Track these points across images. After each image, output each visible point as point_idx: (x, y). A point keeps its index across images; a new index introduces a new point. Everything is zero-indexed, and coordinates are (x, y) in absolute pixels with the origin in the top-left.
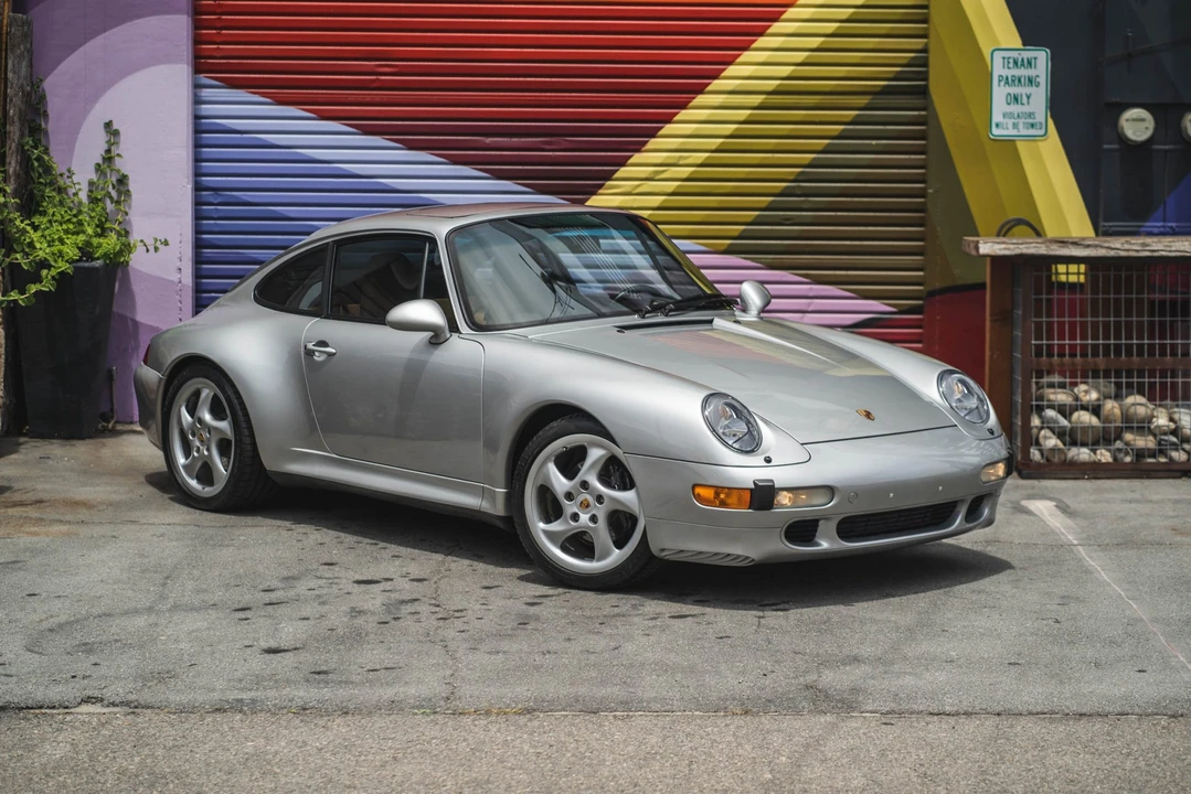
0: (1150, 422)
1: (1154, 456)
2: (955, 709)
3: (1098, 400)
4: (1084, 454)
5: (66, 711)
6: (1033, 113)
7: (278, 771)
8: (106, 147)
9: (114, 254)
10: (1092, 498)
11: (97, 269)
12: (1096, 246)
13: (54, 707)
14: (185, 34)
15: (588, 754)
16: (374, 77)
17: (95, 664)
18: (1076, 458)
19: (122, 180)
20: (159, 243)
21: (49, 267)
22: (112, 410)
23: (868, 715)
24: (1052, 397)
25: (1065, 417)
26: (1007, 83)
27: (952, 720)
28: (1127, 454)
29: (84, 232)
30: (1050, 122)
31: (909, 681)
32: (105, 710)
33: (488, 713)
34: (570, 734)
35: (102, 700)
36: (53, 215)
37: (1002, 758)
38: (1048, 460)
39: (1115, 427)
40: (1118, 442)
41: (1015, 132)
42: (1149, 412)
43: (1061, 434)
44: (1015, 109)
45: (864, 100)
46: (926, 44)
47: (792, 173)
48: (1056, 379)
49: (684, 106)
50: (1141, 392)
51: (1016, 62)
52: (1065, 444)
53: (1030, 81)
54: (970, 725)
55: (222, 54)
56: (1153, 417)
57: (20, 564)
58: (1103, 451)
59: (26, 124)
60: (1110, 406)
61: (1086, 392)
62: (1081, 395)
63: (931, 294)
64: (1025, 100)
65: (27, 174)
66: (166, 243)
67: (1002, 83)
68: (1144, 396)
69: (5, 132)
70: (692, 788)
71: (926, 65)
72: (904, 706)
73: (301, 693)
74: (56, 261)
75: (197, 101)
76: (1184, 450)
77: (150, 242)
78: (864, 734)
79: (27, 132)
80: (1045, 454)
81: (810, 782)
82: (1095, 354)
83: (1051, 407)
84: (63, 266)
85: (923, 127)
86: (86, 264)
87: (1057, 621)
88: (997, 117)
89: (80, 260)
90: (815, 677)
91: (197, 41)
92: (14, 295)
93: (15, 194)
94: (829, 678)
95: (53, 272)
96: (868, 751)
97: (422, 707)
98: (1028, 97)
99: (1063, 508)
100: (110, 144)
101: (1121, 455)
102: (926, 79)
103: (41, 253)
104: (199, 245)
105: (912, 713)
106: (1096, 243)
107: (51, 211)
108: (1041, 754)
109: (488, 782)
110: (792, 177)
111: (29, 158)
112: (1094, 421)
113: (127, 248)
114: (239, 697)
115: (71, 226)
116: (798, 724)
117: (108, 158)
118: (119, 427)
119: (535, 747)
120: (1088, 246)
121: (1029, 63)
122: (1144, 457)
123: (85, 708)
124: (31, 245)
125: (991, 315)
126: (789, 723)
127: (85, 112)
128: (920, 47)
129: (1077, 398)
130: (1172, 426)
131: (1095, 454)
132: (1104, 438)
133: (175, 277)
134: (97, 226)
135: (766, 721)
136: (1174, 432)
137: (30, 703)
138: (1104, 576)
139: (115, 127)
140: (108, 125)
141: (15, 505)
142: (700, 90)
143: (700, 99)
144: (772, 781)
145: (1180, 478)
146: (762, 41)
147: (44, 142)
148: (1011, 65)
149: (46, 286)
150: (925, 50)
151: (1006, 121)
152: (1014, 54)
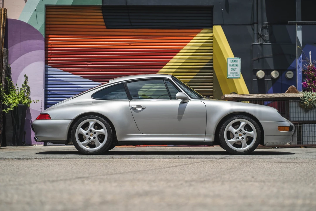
6: (237, 73)
8: (25, 80)
9: (27, 103)
11: (23, 106)
14: (43, 55)
16: (86, 65)
19: (28, 88)
20: (37, 101)
22: (25, 141)
26: (231, 66)
30: (241, 75)
41: (233, 77)
44: (233, 71)
45: (198, 70)
46: (213, 58)
49: (158, 72)
51: (233, 61)
53: (236, 65)
55: (52, 60)
59: (7, 74)
64: (235, 70)
65: (7, 85)
66: (39, 101)
69: (2, 75)
71: (212, 62)
74: (13, 104)
75: (46, 71)
77: (35, 101)
79: (7, 76)
84: (15, 105)
85: (212, 77)
86: (21, 105)
88: (229, 73)
89: (19, 104)
91: (46, 57)
92: (4, 110)
95: (13, 106)
98: (236, 69)
102: (213, 65)
103: (10, 102)
107: (12, 94)
111: (7, 81)
113: (30, 102)
117: (25, 83)
118: (26, 145)
121: (236, 61)
124: (8, 100)
127: (20, 72)
128: (211, 58)
133: (40, 110)
140: (25, 75)
142: (161, 68)
143: (161, 70)
145: (272, 148)
146: (175, 57)
149: (11, 109)
151: (231, 74)
152: (233, 59)
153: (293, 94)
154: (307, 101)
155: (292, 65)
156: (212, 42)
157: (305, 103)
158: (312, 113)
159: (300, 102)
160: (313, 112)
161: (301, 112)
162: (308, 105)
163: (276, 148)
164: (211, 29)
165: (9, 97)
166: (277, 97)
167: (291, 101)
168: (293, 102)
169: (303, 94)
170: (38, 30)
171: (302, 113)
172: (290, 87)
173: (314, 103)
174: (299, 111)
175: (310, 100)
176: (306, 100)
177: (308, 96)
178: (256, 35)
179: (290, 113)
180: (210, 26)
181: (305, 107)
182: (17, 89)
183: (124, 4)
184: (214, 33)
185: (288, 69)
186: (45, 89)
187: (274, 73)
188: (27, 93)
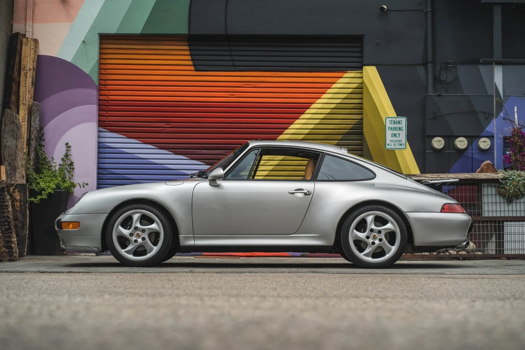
6: (401, 140)
8: (66, 152)
9: (69, 187)
11: (63, 192)
12: (421, 176)
14: (95, 112)
16: (163, 129)
19: (72, 164)
20: (85, 184)
21: (45, 191)
26: (391, 129)
30: (407, 143)
36: (46, 174)
41: (395, 147)
44: (395, 139)
45: (340, 137)
46: (362, 117)
51: (394, 122)
53: (400, 129)
55: (108, 120)
59: (38, 143)
64: (398, 136)
65: (37, 160)
66: (87, 184)
67: (390, 130)
71: (362, 124)
74: (47, 189)
75: (99, 137)
77: (81, 184)
84: (50, 191)
85: (362, 147)
86: (59, 190)
88: (388, 142)
89: (56, 189)
91: (99, 115)
92: (32, 199)
93: (33, 165)
95: (47, 192)
98: (399, 134)
100: (67, 150)
102: (362, 129)
103: (42, 186)
107: (45, 172)
111: (38, 154)
113: (73, 185)
115: (53, 178)
121: (399, 122)
124: (38, 183)
127: (59, 139)
128: (360, 118)
139: (69, 145)
140: (67, 144)
142: (281, 133)
145: (454, 260)
146: (303, 116)
147: (43, 150)
148: (392, 123)
149: (44, 197)
150: (362, 119)
151: (391, 143)
152: (394, 119)
153: (489, 174)
154: (510, 185)
155: (488, 129)
156: (360, 92)
157: (508, 188)
158: (518, 204)
159: (499, 187)
160: (520, 203)
161: (500, 203)
162: (511, 191)
163: (460, 260)
164: (361, 71)
165: (41, 178)
166: (462, 178)
167: (486, 185)
168: (488, 186)
169: (503, 175)
170: (88, 73)
171: (502, 205)
172: (484, 163)
173: (522, 189)
174: (498, 201)
175: (515, 183)
176: (508, 184)
177: (513, 176)
178: (430, 81)
179: (483, 205)
180: (359, 67)
181: (507, 195)
182: (53, 165)
183: (223, 32)
184: (364, 78)
185: (481, 135)
186: (98, 166)
187: (460, 141)
188: (70, 172)
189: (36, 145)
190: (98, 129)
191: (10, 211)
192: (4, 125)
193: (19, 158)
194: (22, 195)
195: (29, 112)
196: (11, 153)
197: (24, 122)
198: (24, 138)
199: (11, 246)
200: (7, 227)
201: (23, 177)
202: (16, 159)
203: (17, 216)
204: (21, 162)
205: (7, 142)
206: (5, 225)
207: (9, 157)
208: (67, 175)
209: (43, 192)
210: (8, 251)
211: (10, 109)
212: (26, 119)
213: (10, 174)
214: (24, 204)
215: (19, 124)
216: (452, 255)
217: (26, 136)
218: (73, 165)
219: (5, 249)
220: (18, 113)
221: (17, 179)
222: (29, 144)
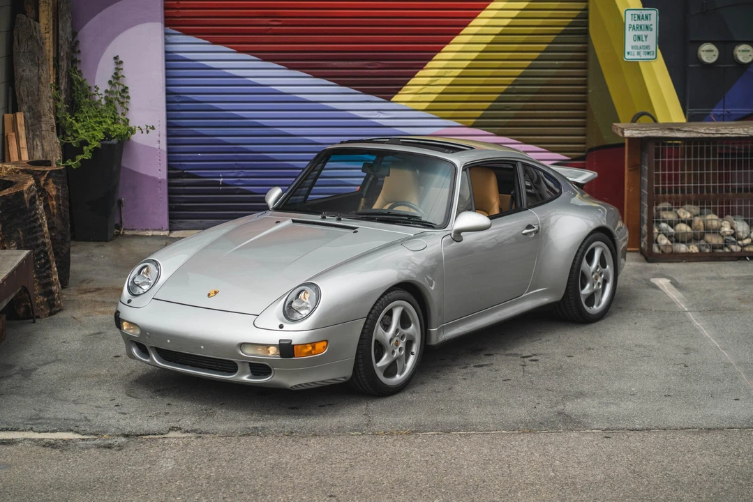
0: (719, 230)
1: (722, 248)
2: (641, 426)
3: (691, 217)
4: (682, 248)
5: (163, 436)
6: (649, 46)
7: (291, 475)
8: (115, 71)
9: (124, 135)
10: (690, 276)
11: (114, 145)
12: (690, 131)
13: (155, 434)
14: (160, 4)
15: (453, 461)
16: (269, 28)
17: (169, 405)
18: (678, 250)
19: (125, 90)
20: (149, 128)
21: (88, 144)
22: (121, 222)
23: (595, 431)
24: (665, 216)
25: (672, 227)
26: (634, 29)
27: (641, 434)
28: (707, 247)
29: (105, 122)
30: (658, 50)
31: (613, 408)
32: (184, 435)
33: (391, 434)
34: (439, 448)
35: (180, 429)
36: (87, 112)
37: (672, 459)
38: (662, 251)
39: (701, 233)
40: (702, 241)
41: (638, 57)
42: (720, 224)
43: (669, 237)
44: (639, 43)
45: (551, 38)
46: (587, 6)
47: (510, 81)
48: (667, 205)
49: (448, 43)
50: (715, 213)
51: (639, 17)
52: (672, 242)
53: (647, 27)
54: (652, 437)
55: (179, 15)
56: (722, 226)
57: (103, 335)
58: (694, 246)
59: (70, 61)
60: (698, 221)
61: (684, 213)
62: (681, 215)
63: (591, 150)
64: (644, 39)
65: (71, 89)
66: (153, 128)
67: (631, 29)
68: (716, 214)
69: (58, 66)
70: (514, 482)
71: (587, 18)
72: (614, 426)
73: (287, 423)
74: (91, 141)
75: (167, 43)
76: (739, 245)
77: (144, 127)
78: (597, 444)
79: (70, 65)
80: (662, 248)
81: (574, 477)
82: (689, 192)
83: (664, 222)
84: (96, 144)
85: (585, 54)
86: (108, 142)
87: (686, 366)
88: (628, 48)
89: (104, 140)
90: (562, 407)
91: (166, 8)
92: (69, 163)
93: (65, 101)
94: (570, 407)
95: (90, 147)
96: (601, 456)
97: (355, 431)
98: (646, 37)
99: (675, 284)
100: (117, 69)
101: (703, 248)
102: (587, 26)
103: (82, 136)
104: (169, 126)
105: (619, 430)
106: (690, 129)
108: (693, 456)
109: (405, 481)
110: (510, 83)
111: (72, 80)
112: (689, 229)
113: (133, 131)
114: (255, 426)
115: (98, 119)
116: (560, 439)
118: (126, 233)
119: (423, 457)
120: (685, 131)
121: (647, 17)
122: (716, 248)
123: (172, 434)
124: (76, 131)
125: (629, 167)
126: (554, 437)
127: (102, 51)
128: (583, 7)
129: (679, 217)
130: (733, 231)
131: (689, 248)
132: (695, 238)
133: (157, 146)
134: (112, 118)
135: (542, 436)
136: (733, 235)
137: (142, 432)
138: (706, 333)
139: (120, 59)
140: (116, 58)
141: (86, 292)
142: (457, 33)
143: (457, 39)
144: (555, 477)
145: (736, 260)
146: (492, 5)
147: (78, 69)
148: (636, 19)
149: (87, 156)
150: (586, 9)
151: (632, 51)
152: (638, 12)
163: (747, 260)
186: (167, 90)
187: (743, 51)
188: (123, 103)
189: (68, 66)
190: (165, 30)
191: (45, 233)
192: (17, 43)
193: (44, 99)
194: (60, 187)
195: (54, 13)
196: (32, 89)
197: (48, 33)
198: (49, 60)
199: (51, 290)
200: (43, 261)
201: (52, 128)
202: (39, 99)
203: (54, 223)
204: (47, 105)
205: (23, 71)
206: (40, 260)
207: (28, 97)
208: (120, 110)
209: (85, 148)
210: (47, 300)
211: (25, 13)
212: (51, 27)
213: (32, 125)
214: (63, 202)
215: (41, 38)
216: (734, 252)
217: (52, 54)
218: (127, 92)
219: (42, 298)
220: (37, 20)
221: (43, 133)
222: (57, 67)
